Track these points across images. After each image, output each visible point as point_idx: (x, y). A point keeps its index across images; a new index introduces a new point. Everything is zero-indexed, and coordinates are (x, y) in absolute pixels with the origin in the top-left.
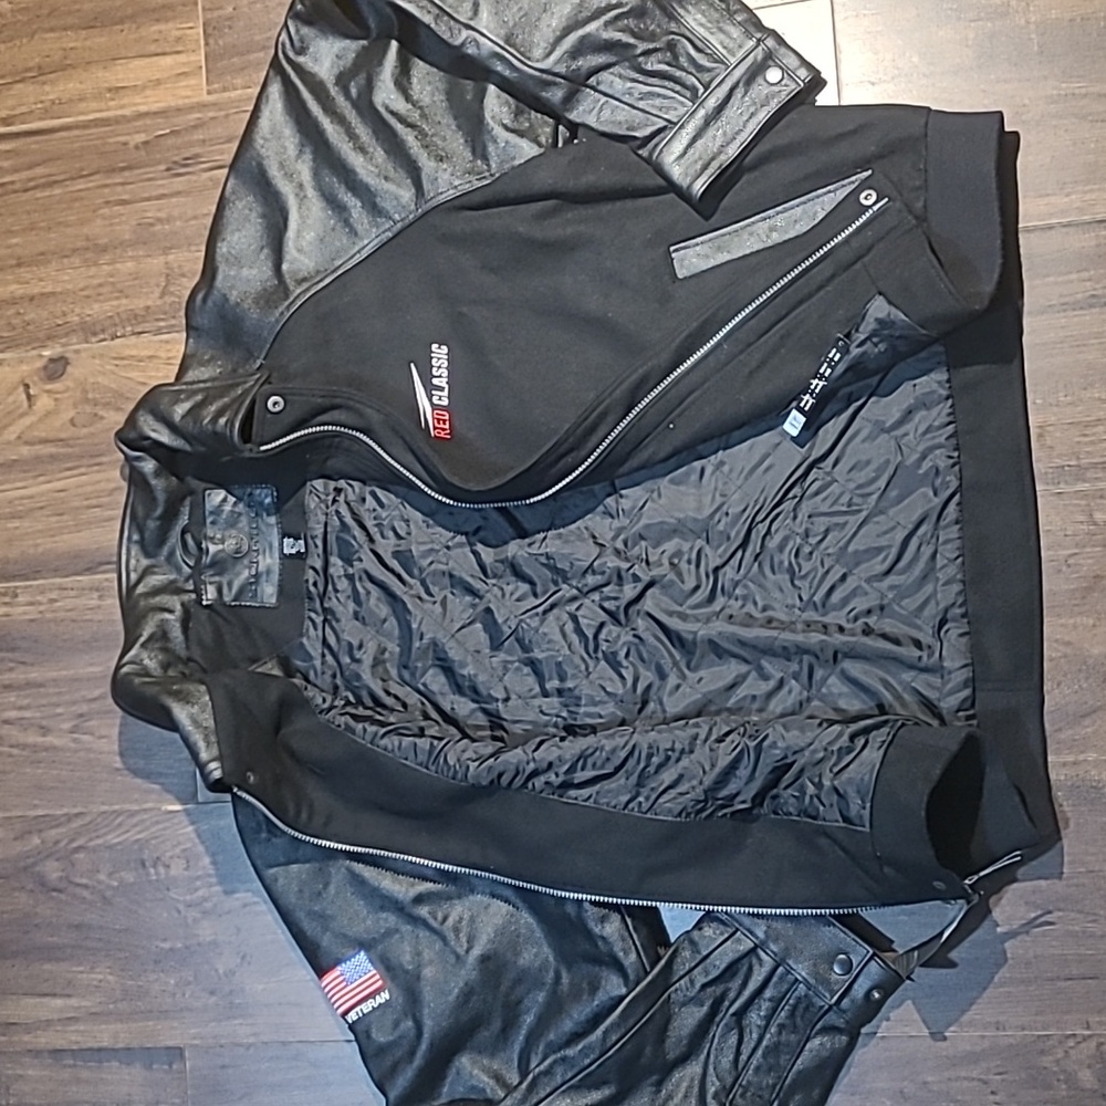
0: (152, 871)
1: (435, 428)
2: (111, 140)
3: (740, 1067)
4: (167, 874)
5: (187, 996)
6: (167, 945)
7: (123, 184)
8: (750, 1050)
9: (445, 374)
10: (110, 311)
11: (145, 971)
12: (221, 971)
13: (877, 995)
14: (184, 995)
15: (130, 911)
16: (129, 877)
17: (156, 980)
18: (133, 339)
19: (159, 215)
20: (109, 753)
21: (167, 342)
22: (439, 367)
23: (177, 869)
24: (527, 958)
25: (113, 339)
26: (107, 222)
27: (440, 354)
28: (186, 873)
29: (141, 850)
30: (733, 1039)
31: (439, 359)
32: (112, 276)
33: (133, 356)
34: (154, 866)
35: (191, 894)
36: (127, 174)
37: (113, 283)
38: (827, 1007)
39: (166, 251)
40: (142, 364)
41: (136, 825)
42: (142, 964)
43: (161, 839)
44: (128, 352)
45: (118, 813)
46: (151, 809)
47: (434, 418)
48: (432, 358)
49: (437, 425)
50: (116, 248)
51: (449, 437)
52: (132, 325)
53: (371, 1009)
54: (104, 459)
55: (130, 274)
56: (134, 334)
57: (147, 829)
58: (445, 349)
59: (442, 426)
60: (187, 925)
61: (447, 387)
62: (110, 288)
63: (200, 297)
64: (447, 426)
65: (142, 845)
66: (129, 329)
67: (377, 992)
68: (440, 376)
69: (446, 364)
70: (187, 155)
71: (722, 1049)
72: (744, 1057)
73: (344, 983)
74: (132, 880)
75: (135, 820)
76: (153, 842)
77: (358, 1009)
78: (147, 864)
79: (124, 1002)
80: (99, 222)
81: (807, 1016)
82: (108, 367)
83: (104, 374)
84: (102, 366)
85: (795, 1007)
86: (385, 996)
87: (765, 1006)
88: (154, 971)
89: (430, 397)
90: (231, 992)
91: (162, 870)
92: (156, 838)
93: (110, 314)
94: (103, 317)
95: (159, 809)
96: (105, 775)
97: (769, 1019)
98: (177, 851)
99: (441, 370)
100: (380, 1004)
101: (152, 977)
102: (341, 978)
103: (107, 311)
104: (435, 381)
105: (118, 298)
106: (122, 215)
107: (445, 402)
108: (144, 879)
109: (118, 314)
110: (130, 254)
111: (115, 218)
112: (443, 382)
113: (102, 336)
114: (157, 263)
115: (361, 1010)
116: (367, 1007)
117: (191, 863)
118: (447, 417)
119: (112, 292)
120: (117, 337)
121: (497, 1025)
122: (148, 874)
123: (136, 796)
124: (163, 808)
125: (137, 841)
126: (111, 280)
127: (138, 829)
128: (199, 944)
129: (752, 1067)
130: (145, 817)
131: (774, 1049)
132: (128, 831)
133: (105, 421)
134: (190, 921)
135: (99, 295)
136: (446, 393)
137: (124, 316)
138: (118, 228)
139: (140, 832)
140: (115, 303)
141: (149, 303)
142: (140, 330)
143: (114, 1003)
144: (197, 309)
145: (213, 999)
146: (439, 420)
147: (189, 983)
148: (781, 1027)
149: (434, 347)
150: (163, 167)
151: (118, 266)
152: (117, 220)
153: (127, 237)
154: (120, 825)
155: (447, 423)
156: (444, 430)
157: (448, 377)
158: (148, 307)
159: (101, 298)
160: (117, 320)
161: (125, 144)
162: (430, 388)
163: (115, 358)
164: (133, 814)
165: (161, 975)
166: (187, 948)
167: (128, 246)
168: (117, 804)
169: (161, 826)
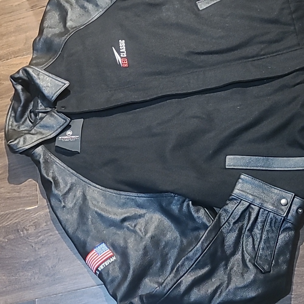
0: (22, 233)
1: (122, 64)
2: (7, 5)
3: (256, 250)
4: (27, 233)
5: (36, 279)
6: (27, 260)
7: (11, 16)
8: (258, 243)
9: (125, 47)
10: (6, 52)
11: (18, 272)
12: (50, 267)
13: (300, 211)
14: (35, 278)
15: (12, 250)
16: (12, 237)
17: (23, 275)
18: (14, 59)
19: (24, 22)
20: (4, 193)
21: (26, 58)
22: (122, 46)
23: (32, 230)
24: (169, 236)
25: (7, 60)
26: (6, 27)
27: (122, 43)
28: (35, 231)
29: (17, 226)
30: (250, 240)
31: (122, 44)
32: (7, 42)
33: (14, 64)
34: (22, 231)
35: (37, 239)
36: (12, 13)
37: (7, 44)
38: (283, 218)
39: (26, 32)
40: (17, 66)
41: (15, 217)
42: (17, 270)
43: (25, 220)
44: (12, 63)
45: (8, 214)
46: (21, 210)
47: (122, 61)
48: (120, 44)
49: (123, 63)
50: (8, 34)
51: (128, 66)
52: (14, 55)
53: (109, 263)
54: (3, 96)
55: (13, 41)
56: (15, 57)
57: (20, 217)
58: (124, 41)
59: (125, 63)
60: (36, 250)
61: (125, 51)
62: (6, 46)
63: (38, 39)
64: (127, 62)
65: (17, 224)
66: (13, 56)
67: (111, 257)
68: (123, 49)
69: (124, 45)
70: (33, 5)
71: (247, 244)
72: (256, 246)
73: (97, 255)
74: (13, 237)
75: (14, 215)
76: (22, 222)
77: (103, 264)
78: (19, 230)
79: (10, 286)
80: (3, 28)
81: (277, 225)
82: (5, 68)
83: (4, 71)
84: (4, 69)
85: (271, 223)
86: (114, 258)
87: (259, 225)
88: (22, 272)
89: (120, 55)
90: (54, 274)
91: (25, 232)
92: (22, 220)
93: (6, 53)
94: (4, 54)
95: (24, 209)
96: (3, 201)
97: (262, 229)
98: (32, 223)
99: (123, 47)
100: (112, 261)
101: (21, 274)
102: (96, 253)
103: (5, 52)
104: (121, 51)
105: (8, 48)
106: (11, 25)
107: (125, 56)
108: (18, 237)
109: (9, 53)
110: (13, 35)
111: (8, 26)
112: (124, 50)
113: (3, 60)
114: (23, 36)
115: (105, 264)
116: (107, 263)
117: (37, 227)
118: (126, 60)
119: (7, 47)
120: (9, 59)
121: (159, 264)
122: (20, 234)
123: (15, 207)
124: (26, 209)
125: (15, 222)
126: (7, 43)
127: (16, 218)
128: (41, 258)
129: (261, 248)
130: (19, 213)
131: (267, 240)
132: (11, 220)
133: (4, 85)
134: (37, 249)
135: (3, 48)
136: (125, 53)
137: (11, 53)
138: (9, 28)
139: (16, 219)
140: (8, 50)
141: (20, 48)
142: (17, 56)
143: (5, 288)
144: (37, 43)
145: (47, 278)
146: (123, 61)
147: (37, 273)
148: (268, 231)
149: (120, 41)
150: (24, 10)
151: (9, 39)
152: (9, 26)
153: (12, 30)
154: (8, 218)
155: (127, 61)
156: (125, 64)
157: (125, 48)
158: (20, 49)
159: (3, 49)
160: (9, 54)
161: (12, 5)
162: (119, 53)
163: (8, 65)
164: (13, 213)
165: (25, 272)
166: (36, 260)
167: (13, 33)
168: (7, 211)
169: (25, 216)
